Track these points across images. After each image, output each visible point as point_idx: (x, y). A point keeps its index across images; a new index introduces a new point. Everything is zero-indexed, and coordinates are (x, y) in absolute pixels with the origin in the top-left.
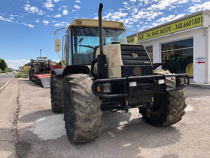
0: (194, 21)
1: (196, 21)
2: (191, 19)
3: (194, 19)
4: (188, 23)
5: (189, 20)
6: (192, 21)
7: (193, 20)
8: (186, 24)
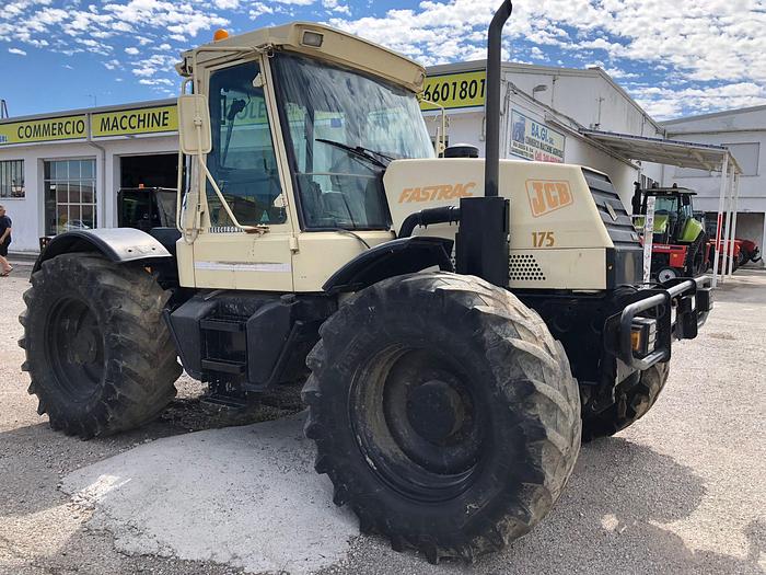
0: (459, 89)
1: (464, 90)
2: (450, 80)
3: (459, 79)
4: (439, 89)
5: (441, 81)
6: (451, 88)
7: (455, 84)
8: (431, 91)
